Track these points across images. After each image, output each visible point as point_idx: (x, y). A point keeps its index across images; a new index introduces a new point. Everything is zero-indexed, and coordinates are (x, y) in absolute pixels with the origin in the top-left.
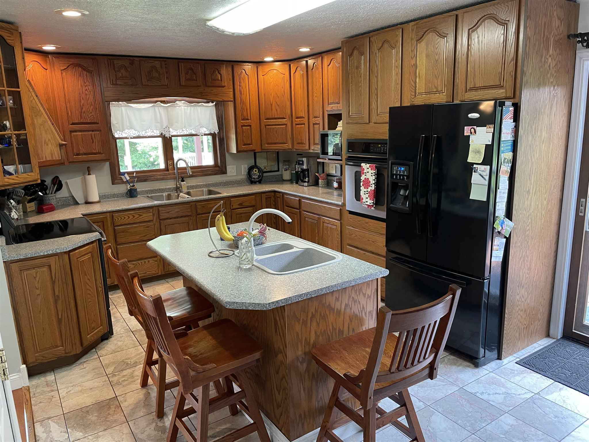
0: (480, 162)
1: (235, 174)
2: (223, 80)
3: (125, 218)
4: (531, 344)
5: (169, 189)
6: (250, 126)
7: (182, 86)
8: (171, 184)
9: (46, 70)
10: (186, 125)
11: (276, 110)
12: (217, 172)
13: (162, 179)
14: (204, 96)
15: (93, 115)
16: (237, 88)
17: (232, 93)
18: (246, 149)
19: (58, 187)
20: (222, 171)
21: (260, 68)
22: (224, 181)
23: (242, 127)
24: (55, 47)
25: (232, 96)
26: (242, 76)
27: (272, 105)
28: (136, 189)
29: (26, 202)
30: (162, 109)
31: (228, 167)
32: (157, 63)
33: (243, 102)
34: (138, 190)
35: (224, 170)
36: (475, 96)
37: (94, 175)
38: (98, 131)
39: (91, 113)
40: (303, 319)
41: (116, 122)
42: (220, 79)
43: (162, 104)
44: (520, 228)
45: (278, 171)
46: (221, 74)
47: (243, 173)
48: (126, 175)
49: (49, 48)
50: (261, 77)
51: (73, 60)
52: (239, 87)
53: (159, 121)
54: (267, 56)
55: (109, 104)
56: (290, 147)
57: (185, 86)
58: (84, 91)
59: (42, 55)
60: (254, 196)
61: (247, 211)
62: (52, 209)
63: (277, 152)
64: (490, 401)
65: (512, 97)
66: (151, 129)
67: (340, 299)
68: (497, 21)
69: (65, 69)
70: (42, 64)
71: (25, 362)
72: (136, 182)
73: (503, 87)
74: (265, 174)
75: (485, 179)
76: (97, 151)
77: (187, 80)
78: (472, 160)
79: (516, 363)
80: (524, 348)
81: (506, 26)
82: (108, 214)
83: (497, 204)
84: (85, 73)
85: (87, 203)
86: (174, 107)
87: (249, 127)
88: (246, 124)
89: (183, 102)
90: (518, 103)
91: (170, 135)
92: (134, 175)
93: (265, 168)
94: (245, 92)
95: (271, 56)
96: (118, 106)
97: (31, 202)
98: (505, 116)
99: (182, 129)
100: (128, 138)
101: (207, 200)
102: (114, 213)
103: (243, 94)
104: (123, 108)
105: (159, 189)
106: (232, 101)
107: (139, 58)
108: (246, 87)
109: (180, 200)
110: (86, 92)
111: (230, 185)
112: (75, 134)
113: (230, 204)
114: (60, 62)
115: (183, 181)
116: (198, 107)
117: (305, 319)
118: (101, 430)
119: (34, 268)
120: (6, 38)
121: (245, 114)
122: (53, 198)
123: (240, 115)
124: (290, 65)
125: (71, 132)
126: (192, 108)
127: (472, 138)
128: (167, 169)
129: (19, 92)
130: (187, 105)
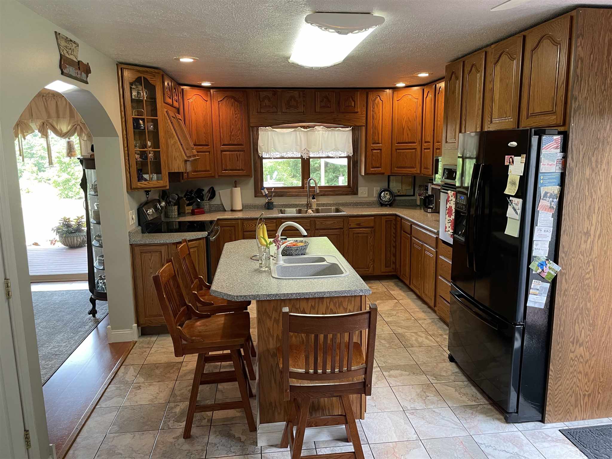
0: (514, 194)
1: (366, 195)
2: (356, 106)
3: (252, 225)
4: (599, 418)
5: (302, 205)
6: (381, 150)
7: (317, 112)
8: (303, 201)
9: (207, 101)
10: (323, 147)
11: (408, 135)
12: (349, 192)
13: (297, 196)
14: (336, 121)
15: (240, 138)
16: (370, 113)
17: (365, 118)
18: (374, 172)
19: (211, 196)
20: (353, 191)
21: (395, 93)
22: (354, 202)
23: (372, 151)
24: (210, 83)
25: (364, 121)
26: (376, 101)
27: (403, 129)
28: (273, 203)
29: (185, 206)
30: (302, 134)
31: (359, 189)
32: (296, 94)
33: (375, 128)
34: (274, 204)
35: (355, 190)
36: (534, 123)
37: (240, 188)
38: (242, 151)
39: (238, 136)
40: (275, 318)
41: (263, 145)
42: (353, 105)
43: (302, 129)
44: (573, 275)
45: (414, 195)
46: (354, 101)
47: (375, 195)
48: (266, 190)
49: (206, 84)
50: (396, 103)
51: (227, 93)
52: (372, 112)
53: (299, 144)
54: (399, 82)
55: (258, 129)
56: (418, 172)
57: (319, 112)
58: (234, 118)
59: (204, 90)
60: (373, 218)
61: (365, 232)
62: (203, 213)
63: (413, 177)
64: (490, 455)
65: (562, 124)
66: (291, 151)
67: (316, 308)
68: (553, 42)
69: (221, 100)
70: (203, 97)
71: (138, 322)
72: (273, 197)
73: (555, 113)
74: (397, 198)
75: (517, 213)
76: (240, 168)
77: (321, 107)
78: (509, 192)
79: (559, 430)
80: (585, 419)
81: (559, 46)
82: (240, 221)
83: (535, 243)
84: (236, 103)
85: (232, 210)
86: (314, 131)
87: (379, 151)
88: (376, 148)
89: (322, 127)
90: (567, 131)
91: (307, 156)
92: (273, 191)
93: (399, 192)
94: (378, 118)
95: (403, 82)
96: (265, 130)
97: (189, 206)
98: (545, 145)
99: (318, 151)
100: (271, 159)
101: (326, 217)
102: (245, 220)
103: (376, 119)
104: (269, 133)
105: (293, 204)
106: (364, 126)
107: (281, 89)
108: (379, 112)
109: (307, 215)
110: (236, 119)
111: (360, 206)
112: (225, 153)
113: (348, 223)
114: (218, 95)
115: (313, 198)
116: (335, 132)
117: (277, 318)
118: (156, 381)
119: (150, 252)
120: (149, 79)
121: (376, 138)
122: (206, 204)
123: (371, 139)
124: (424, 90)
125: (222, 151)
126: (330, 133)
127: (511, 168)
128: (303, 187)
129: (157, 119)
130: (325, 130)
